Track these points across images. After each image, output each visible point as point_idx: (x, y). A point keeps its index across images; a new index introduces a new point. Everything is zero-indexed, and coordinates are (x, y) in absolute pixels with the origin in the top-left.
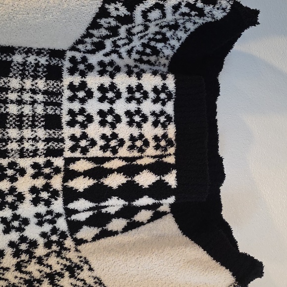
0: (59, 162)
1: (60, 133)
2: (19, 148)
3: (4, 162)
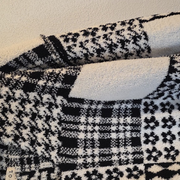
0: (141, 167)
1: (140, 148)
2: (118, 159)
3: (111, 168)
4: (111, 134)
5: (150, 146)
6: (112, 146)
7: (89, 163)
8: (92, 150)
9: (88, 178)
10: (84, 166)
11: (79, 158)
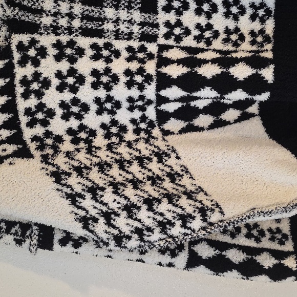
0: (152, 48)
1: (155, 18)
2: (115, 29)
3: (101, 42)
5: (172, 17)
6: (105, 4)
7: (62, 26)
8: (68, 6)
9: (58, 51)
10: (52, 30)
11: (44, 15)
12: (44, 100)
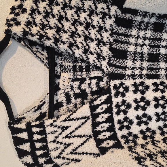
2: (165, 74)
3: (158, 81)
4: (160, 49)
6: (160, 61)
7: (137, 74)
8: (140, 63)
9: (135, 88)
10: (131, 77)
11: (127, 69)
12: (128, 115)
